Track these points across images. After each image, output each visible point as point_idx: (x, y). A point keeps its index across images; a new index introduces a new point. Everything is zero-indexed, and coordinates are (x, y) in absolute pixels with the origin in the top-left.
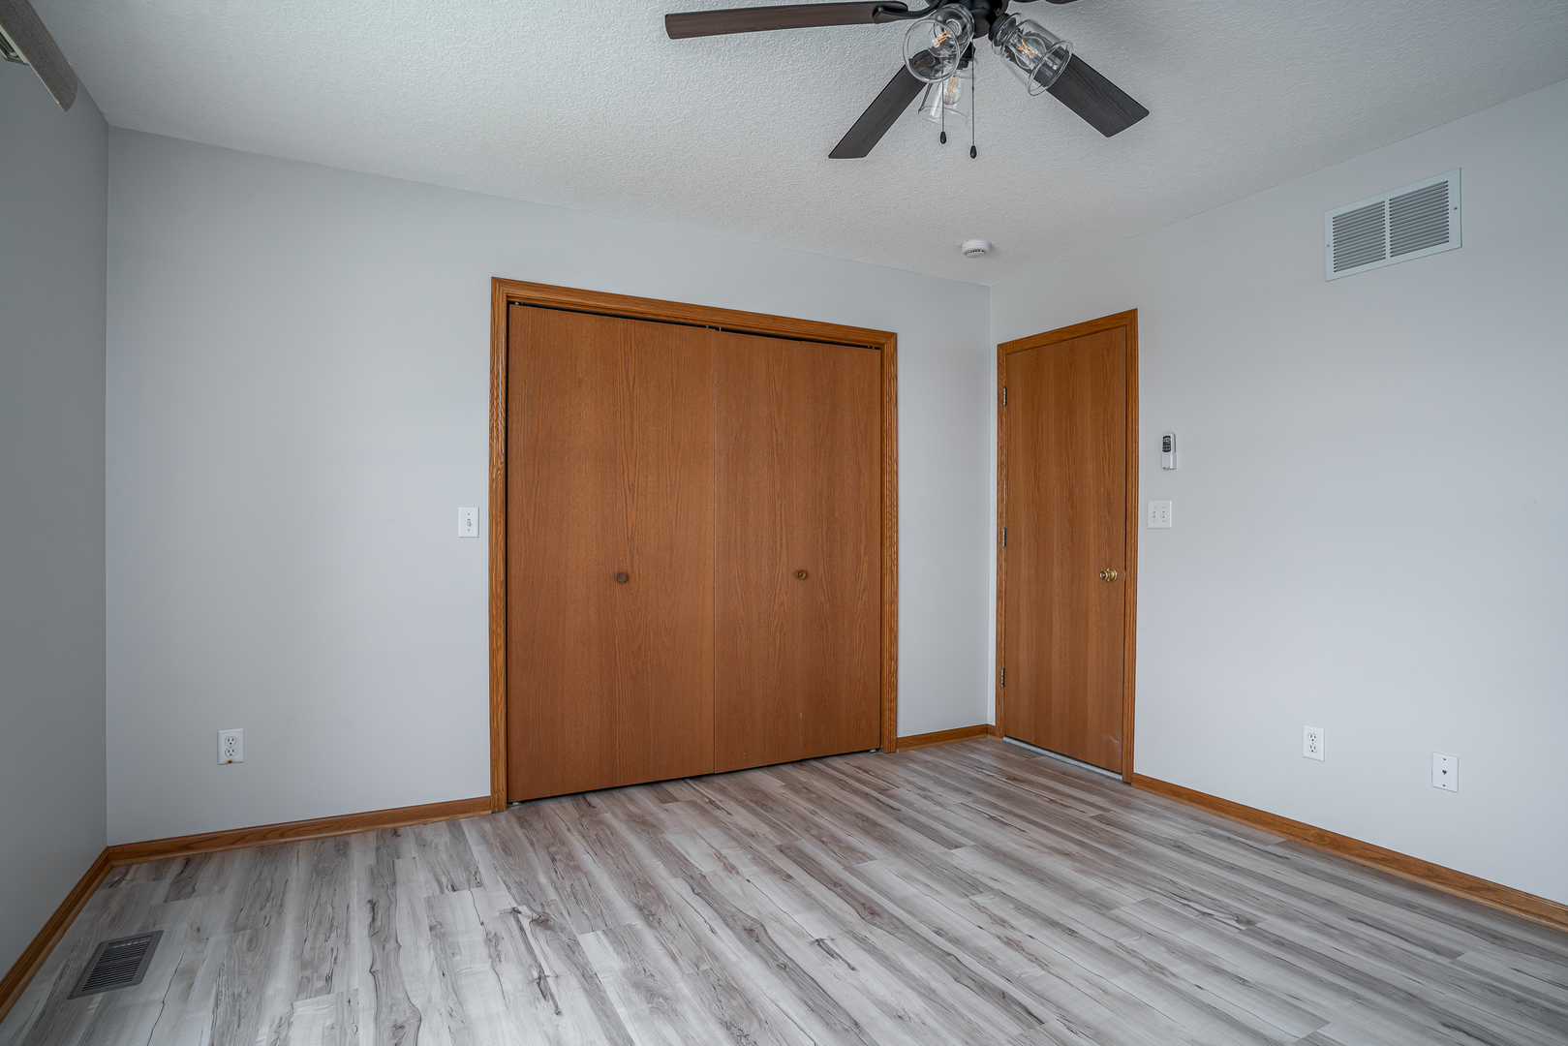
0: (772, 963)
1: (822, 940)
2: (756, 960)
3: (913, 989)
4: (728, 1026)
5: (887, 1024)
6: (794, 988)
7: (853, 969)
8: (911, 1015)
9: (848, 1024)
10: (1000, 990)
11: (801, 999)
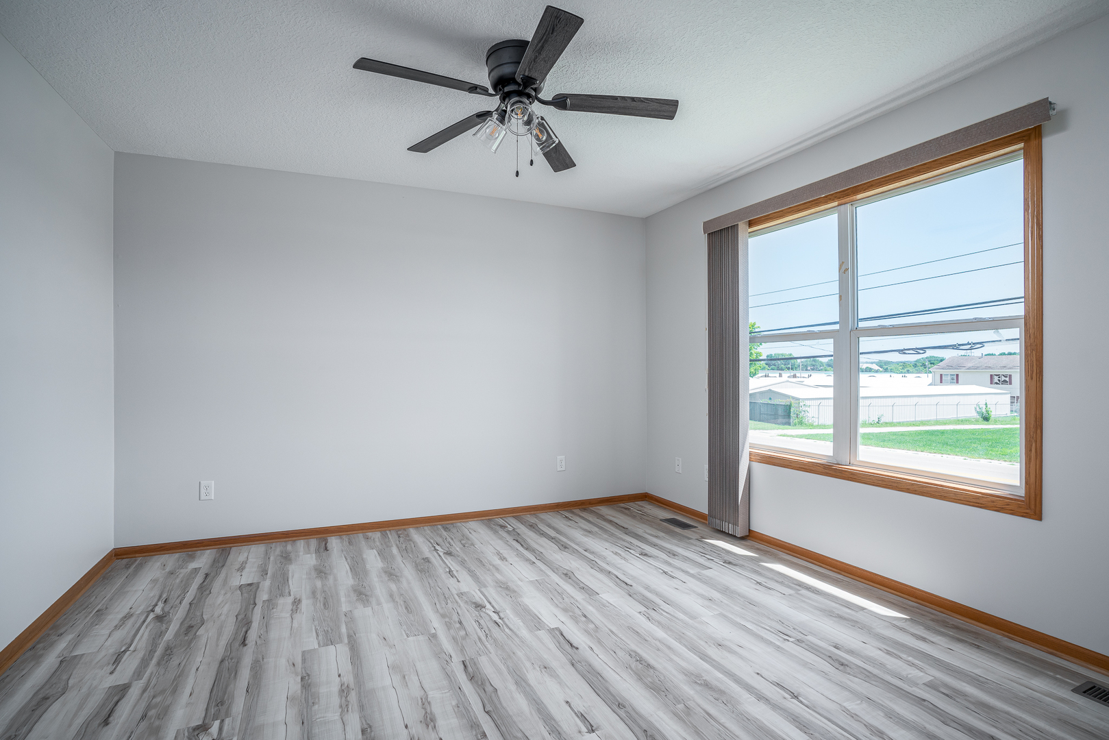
0: (629, 709)
1: (589, 732)
2: (643, 712)
3: (529, 685)
4: (649, 666)
5: (554, 664)
6: (611, 689)
7: (567, 702)
8: (538, 669)
9: (578, 665)
10: (472, 684)
11: (606, 681)
